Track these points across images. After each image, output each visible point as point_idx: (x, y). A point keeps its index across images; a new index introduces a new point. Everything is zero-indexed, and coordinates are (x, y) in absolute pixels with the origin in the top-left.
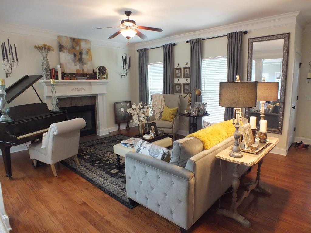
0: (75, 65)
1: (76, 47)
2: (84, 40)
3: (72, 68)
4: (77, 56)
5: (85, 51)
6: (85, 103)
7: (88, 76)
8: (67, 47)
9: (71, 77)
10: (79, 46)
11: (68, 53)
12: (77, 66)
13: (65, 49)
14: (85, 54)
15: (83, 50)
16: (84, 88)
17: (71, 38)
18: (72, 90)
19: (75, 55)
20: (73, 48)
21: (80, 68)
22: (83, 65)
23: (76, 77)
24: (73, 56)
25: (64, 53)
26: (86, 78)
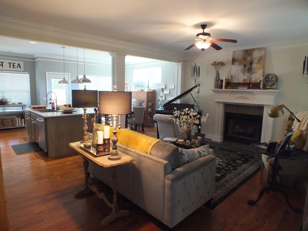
0: (243, 75)
1: (247, 57)
2: (257, 48)
3: (241, 77)
4: (246, 67)
5: (256, 60)
7: (251, 85)
8: (239, 59)
9: (233, 87)
10: (250, 56)
11: (238, 65)
12: (245, 75)
13: (236, 62)
14: (256, 63)
15: (254, 59)
16: (247, 97)
17: (244, 51)
18: (235, 98)
19: (245, 66)
20: (245, 59)
21: (247, 77)
22: (251, 74)
23: (238, 86)
24: (242, 67)
25: (235, 65)
26: (248, 87)
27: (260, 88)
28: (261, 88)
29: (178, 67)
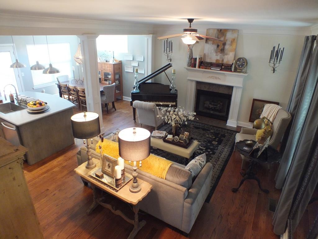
0: (216, 55)
1: (221, 37)
2: (230, 29)
3: (214, 57)
5: (229, 41)
6: (221, 91)
7: (223, 67)
9: (206, 66)
10: (224, 37)
11: (212, 44)
12: (217, 56)
13: (210, 41)
14: (229, 45)
15: (227, 40)
16: (219, 78)
17: (218, 30)
18: (208, 78)
19: (218, 46)
21: (220, 58)
22: (224, 55)
23: (211, 67)
24: (215, 47)
25: (209, 44)
26: (220, 68)
27: (231, 71)
28: (233, 71)
29: (148, 39)
